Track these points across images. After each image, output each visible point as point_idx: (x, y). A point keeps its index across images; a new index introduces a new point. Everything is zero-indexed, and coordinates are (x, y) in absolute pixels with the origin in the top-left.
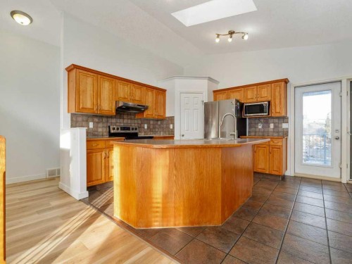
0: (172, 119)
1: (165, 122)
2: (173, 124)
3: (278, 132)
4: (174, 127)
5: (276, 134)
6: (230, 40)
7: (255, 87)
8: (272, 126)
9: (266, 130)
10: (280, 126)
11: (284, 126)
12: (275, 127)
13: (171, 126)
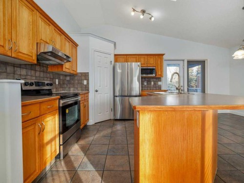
0: (86, 76)
1: (76, 78)
2: (88, 80)
3: (156, 87)
4: (88, 83)
5: (155, 89)
6: (142, 17)
7: (146, 56)
8: (152, 83)
9: (149, 86)
10: (157, 83)
11: (159, 83)
12: (154, 84)
13: (85, 82)
